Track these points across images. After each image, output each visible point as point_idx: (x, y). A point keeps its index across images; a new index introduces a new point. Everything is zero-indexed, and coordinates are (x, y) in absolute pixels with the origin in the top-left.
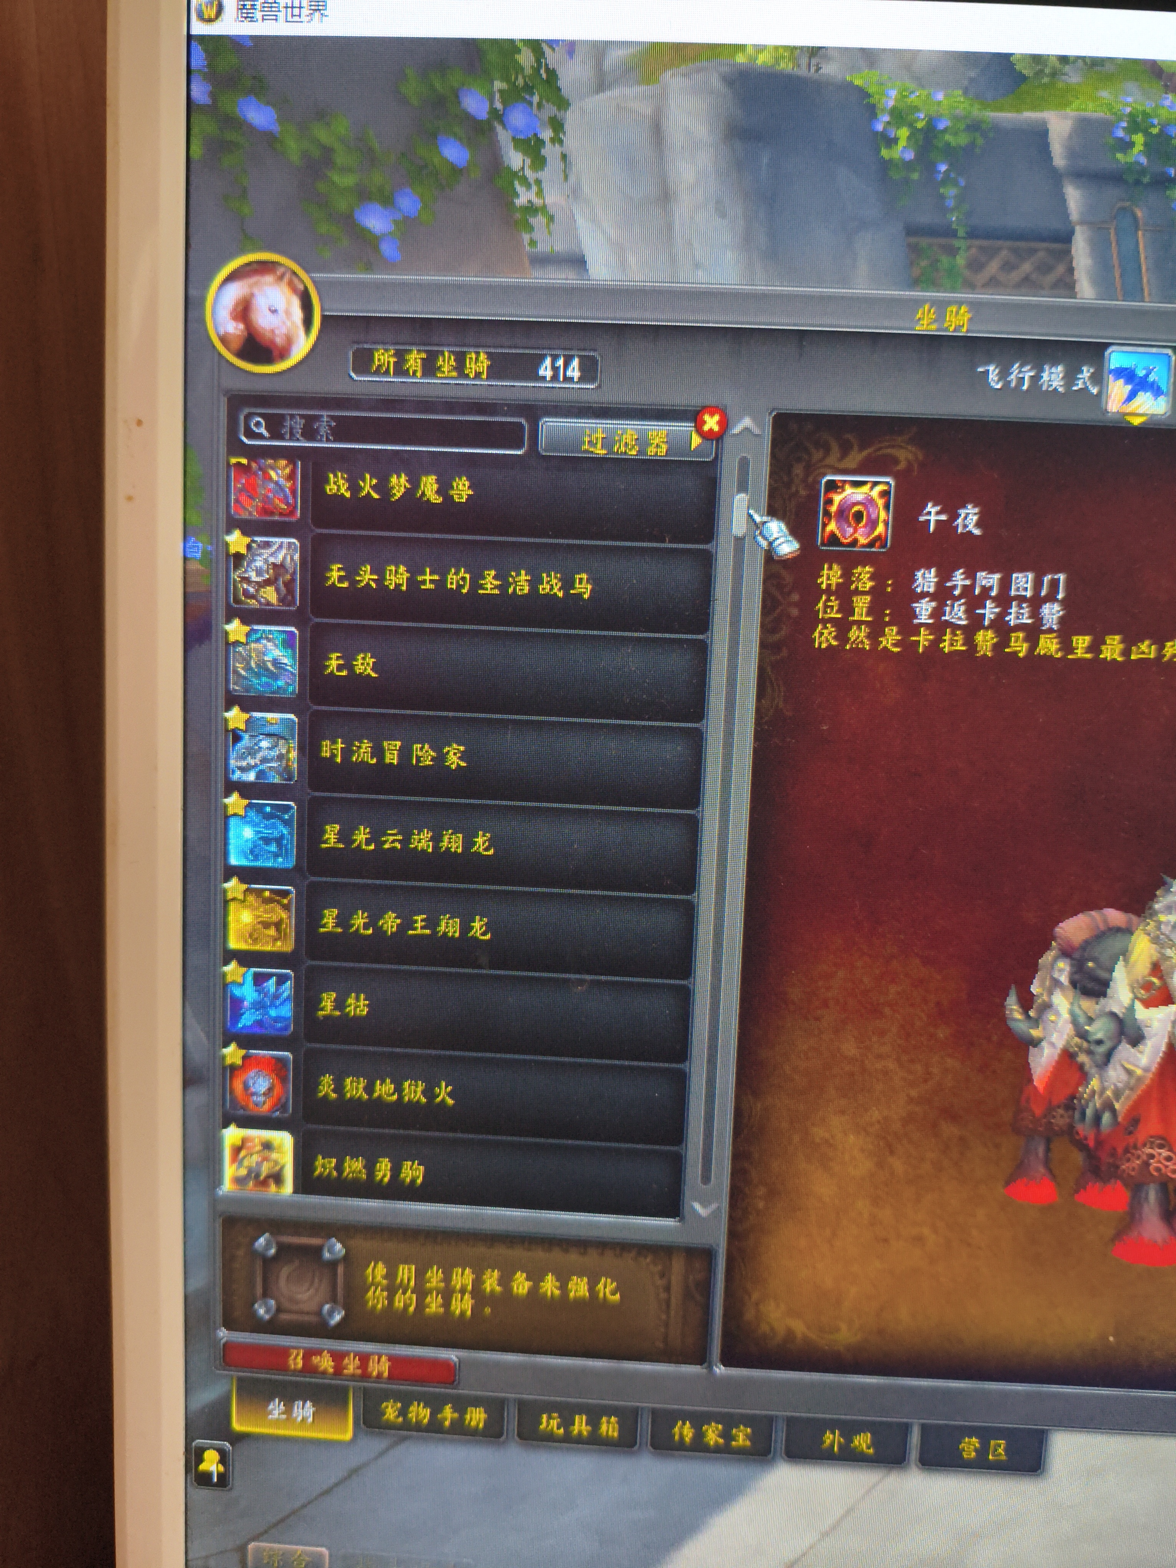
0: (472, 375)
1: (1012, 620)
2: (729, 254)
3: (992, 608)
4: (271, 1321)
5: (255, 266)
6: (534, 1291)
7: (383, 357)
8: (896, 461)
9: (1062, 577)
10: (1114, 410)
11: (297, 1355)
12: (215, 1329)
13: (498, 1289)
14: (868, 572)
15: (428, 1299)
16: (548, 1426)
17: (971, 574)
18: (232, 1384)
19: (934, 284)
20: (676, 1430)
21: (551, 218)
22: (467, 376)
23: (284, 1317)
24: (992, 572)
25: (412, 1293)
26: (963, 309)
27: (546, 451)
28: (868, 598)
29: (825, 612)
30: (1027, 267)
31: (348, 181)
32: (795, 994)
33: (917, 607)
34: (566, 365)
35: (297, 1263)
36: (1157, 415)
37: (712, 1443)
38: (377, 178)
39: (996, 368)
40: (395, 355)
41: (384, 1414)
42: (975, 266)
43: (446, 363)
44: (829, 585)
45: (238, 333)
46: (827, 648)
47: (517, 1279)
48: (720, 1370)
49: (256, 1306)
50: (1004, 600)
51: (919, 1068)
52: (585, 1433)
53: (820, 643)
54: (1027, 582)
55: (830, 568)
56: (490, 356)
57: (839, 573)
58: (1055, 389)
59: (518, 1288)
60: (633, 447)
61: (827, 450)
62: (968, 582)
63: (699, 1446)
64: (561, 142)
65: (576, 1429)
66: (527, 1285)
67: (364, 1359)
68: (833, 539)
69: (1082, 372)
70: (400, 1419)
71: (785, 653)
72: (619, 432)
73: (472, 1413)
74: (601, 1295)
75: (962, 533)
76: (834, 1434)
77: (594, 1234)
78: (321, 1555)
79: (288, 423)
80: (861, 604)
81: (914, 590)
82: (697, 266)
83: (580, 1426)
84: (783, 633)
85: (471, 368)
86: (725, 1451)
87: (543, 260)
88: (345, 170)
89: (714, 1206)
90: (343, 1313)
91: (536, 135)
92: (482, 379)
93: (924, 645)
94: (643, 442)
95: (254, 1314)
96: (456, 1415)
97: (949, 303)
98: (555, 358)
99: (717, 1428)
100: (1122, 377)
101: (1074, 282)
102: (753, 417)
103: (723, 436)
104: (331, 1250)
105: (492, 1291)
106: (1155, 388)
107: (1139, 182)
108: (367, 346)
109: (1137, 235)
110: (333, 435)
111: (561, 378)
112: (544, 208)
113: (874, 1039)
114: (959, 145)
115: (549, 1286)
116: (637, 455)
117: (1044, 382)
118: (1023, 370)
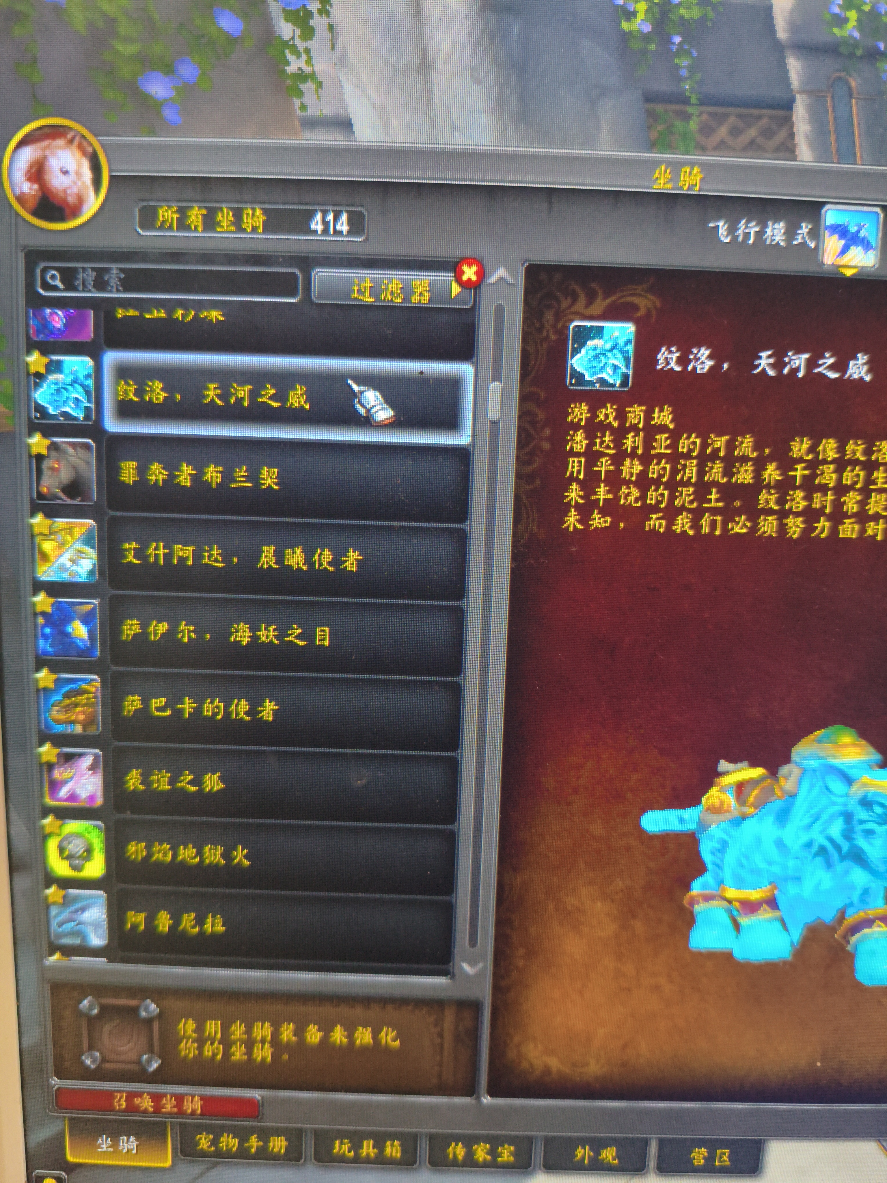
0: (249, 230)
2: (484, 119)
4: (98, 1068)
5: (46, 130)
6: (325, 1040)
7: (167, 213)
8: (636, 308)
10: (830, 263)
11: (121, 1097)
12: (48, 1079)
13: (294, 1039)
15: (233, 1049)
16: (340, 1150)
18: (65, 1123)
19: (670, 147)
20: (451, 1149)
21: (320, 85)
22: (244, 231)
23: (107, 1066)
25: (219, 1043)
26: (696, 170)
27: (318, 298)
30: (752, 132)
31: (129, 50)
32: (549, 781)
34: (336, 219)
35: (117, 1021)
36: (867, 267)
37: (481, 1159)
38: (158, 48)
39: (725, 223)
40: (177, 212)
41: (198, 1144)
42: (706, 130)
43: (225, 218)
45: (33, 193)
47: (310, 1031)
48: (487, 1100)
49: (83, 1057)
52: (372, 1155)
56: (265, 211)
57: (588, 409)
58: (778, 243)
59: (311, 1038)
60: (398, 295)
61: (575, 298)
63: (470, 1163)
64: (328, 14)
65: (364, 1152)
66: (319, 1035)
67: (180, 1099)
68: (581, 379)
69: (801, 228)
70: (213, 1149)
71: (538, 482)
72: (386, 281)
73: (274, 1141)
74: (383, 1041)
76: (585, 1148)
79: (80, 276)
82: (454, 128)
83: (368, 1149)
84: (536, 465)
85: (247, 223)
86: (492, 1165)
87: (312, 123)
88: (128, 40)
89: (480, 965)
90: (160, 1061)
91: (304, 6)
92: (258, 233)
94: (407, 291)
95: (81, 1064)
96: (261, 1143)
97: (684, 164)
98: (325, 213)
99: (485, 1148)
100: (836, 233)
101: (795, 146)
102: (507, 268)
103: (480, 285)
104: (146, 1009)
105: (289, 1041)
106: (866, 243)
107: (852, 55)
108: (152, 204)
109: (850, 102)
110: (122, 286)
111: (332, 232)
112: (312, 76)
113: (618, 820)
114: (692, 19)
115: (338, 1035)
116: (402, 303)
117: (768, 236)
118: (749, 225)
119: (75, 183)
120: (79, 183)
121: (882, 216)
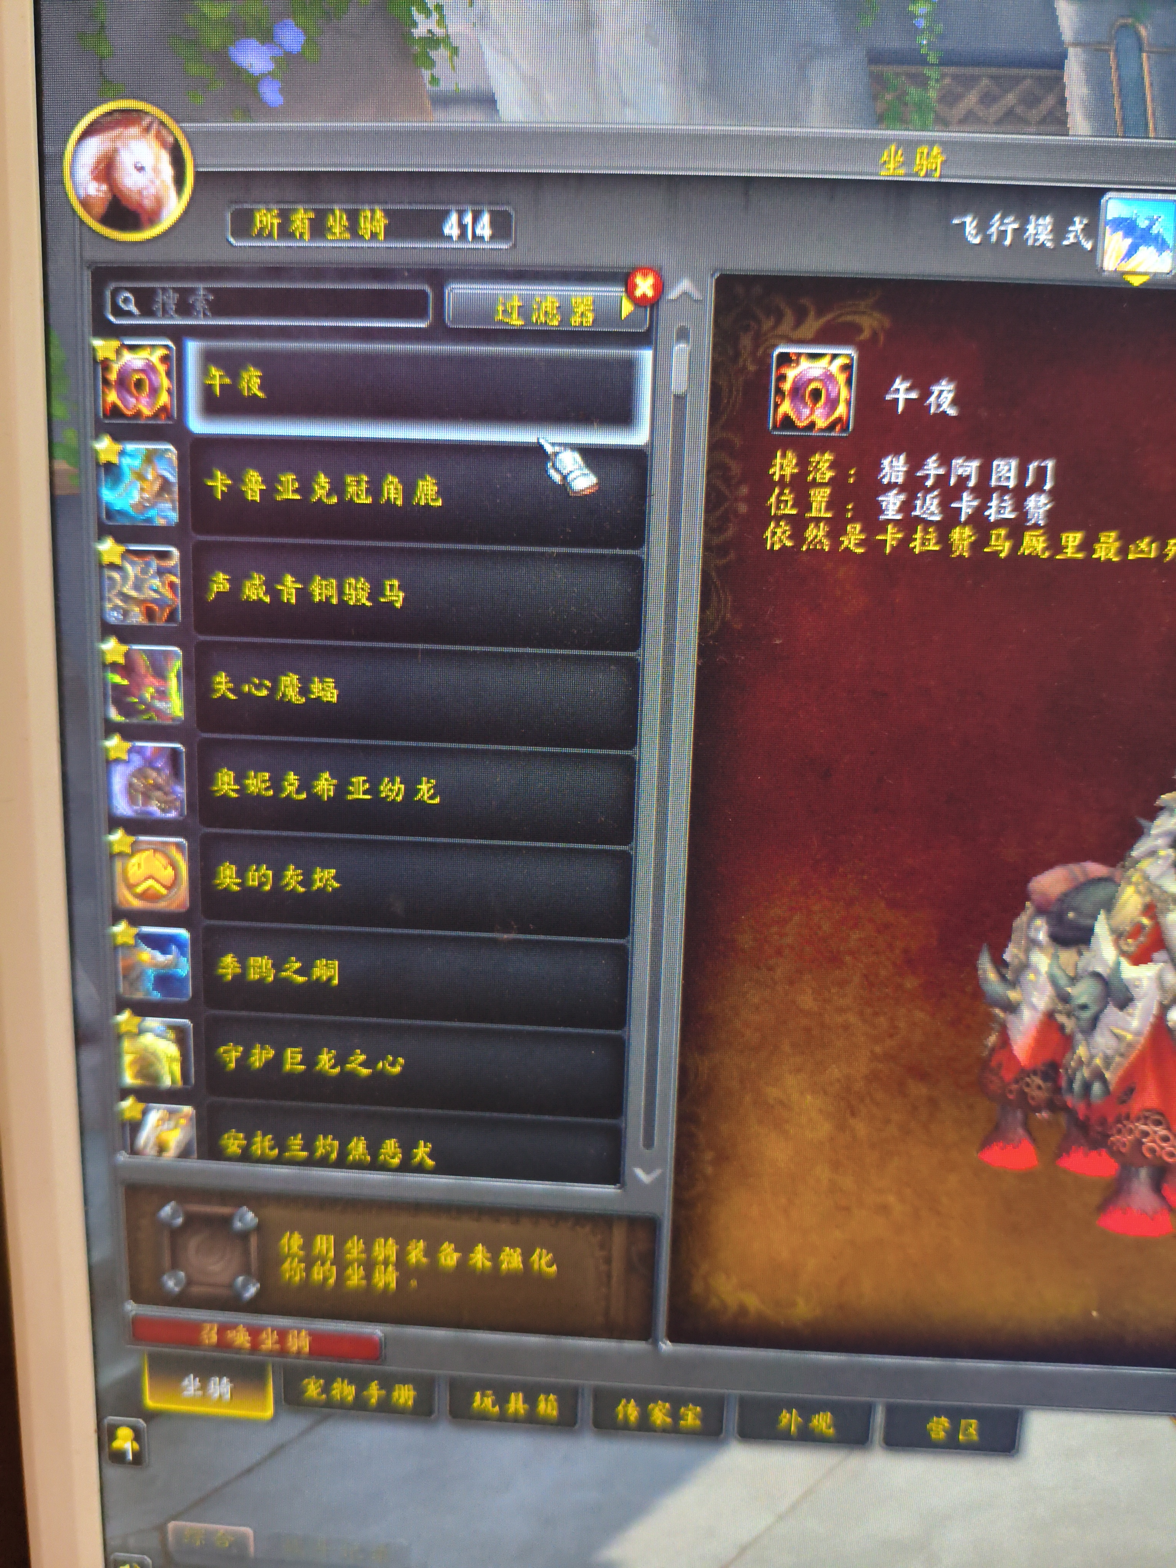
0: (367, 237)
1: (992, 514)
2: (662, 90)
3: (970, 501)
4: (182, 1293)
5: (117, 116)
6: (463, 1263)
7: (266, 218)
8: (859, 329)
9: (1050, 464)
10: (1112, 268)
11: (211, 1329)
12: (122, 1303)
13: (424, 1260)
14: (827, 461)
15: (349, 1271)
16: (481, 1404)
17: (945, 461)
18: (143, 1359)
19: (903, 121)
20: (620, 1408)
21: (455, 51)
22: (361, 238)
23: (195, 1290)
24: (969, 457)
25: (332, 1264)
26: (936, 150)
27: (453, 322)
28: (827, 491)
29: (778, 508)
30: (1011, 98)
31: (218, 12)
32: (746, 940)
33: (883, 501)
34: (475, 220)
35: (205, 1235)
36: (1162, 274)
37: (658, 1422)
38: (254, 9)
39: (974, 219)
40: (278, 216)
41: (305, 1391)
42: (949, 98)
43: (337, 222)
44: (782, 477)
45: (101, 195)
46: (780, 549)
47: (444, 1251)
48: (666, 1346)
49: (165, 1277)
50: (983, 491)
51: (882, 1021)
52: (522, 1411)
53: (772, 545)
54: (1009, 470)
55: (784, 456)
56: (387, 213)
57: (794, 461)
58: (1043, 244)
59: (445, 1260)
60: (554, 315)
61: (780, 317)
62: (941, 471)
63: (645, 1426)
65: (512, 1407)
66: (456, 1256)
67: (282, 1335)
68: (787, 422)
69: (1073, 223)
70: (324, 1396)
71: (732, 555)
72: (538, 299)
73: (400, 1389)
74: (536, 1266)
75: (935, 414)
77: (526, 1202)
78: (244, 1537)
79: (159, 299)
80: (820, 498)
81: (880, 481)
82: (624, 103)
83: (516, 1404)
84: (730, 533)
85: (365, 228)
86: (673, 1431)
87: (447, 101)
89: (657, 1172)
90: (258, 1285)
92: (378, 241)
93: (892, 546)
94: (565, 310)
95: (161, 1286)
96: (383, 1392)
97: (919, 143)
98: (461, 214)
99: (664, 1407)
100: (1121, 229)
101: (1066, 115)
102: (692, 279)
103: (658, 302)
104: (242, 1219)
105: (418, 1263)
106: (1160, 241)
108: (247, 206)
109: (1140, 58)
110: (211, 310)
111: (470, 238)
112: (446, 40)
113: (833, 990)
115: (480, 1257)
116: (559, 326)
117: (1030, 235)
118: (1006, 221)
119: (152, 182)
120: (158, 182)
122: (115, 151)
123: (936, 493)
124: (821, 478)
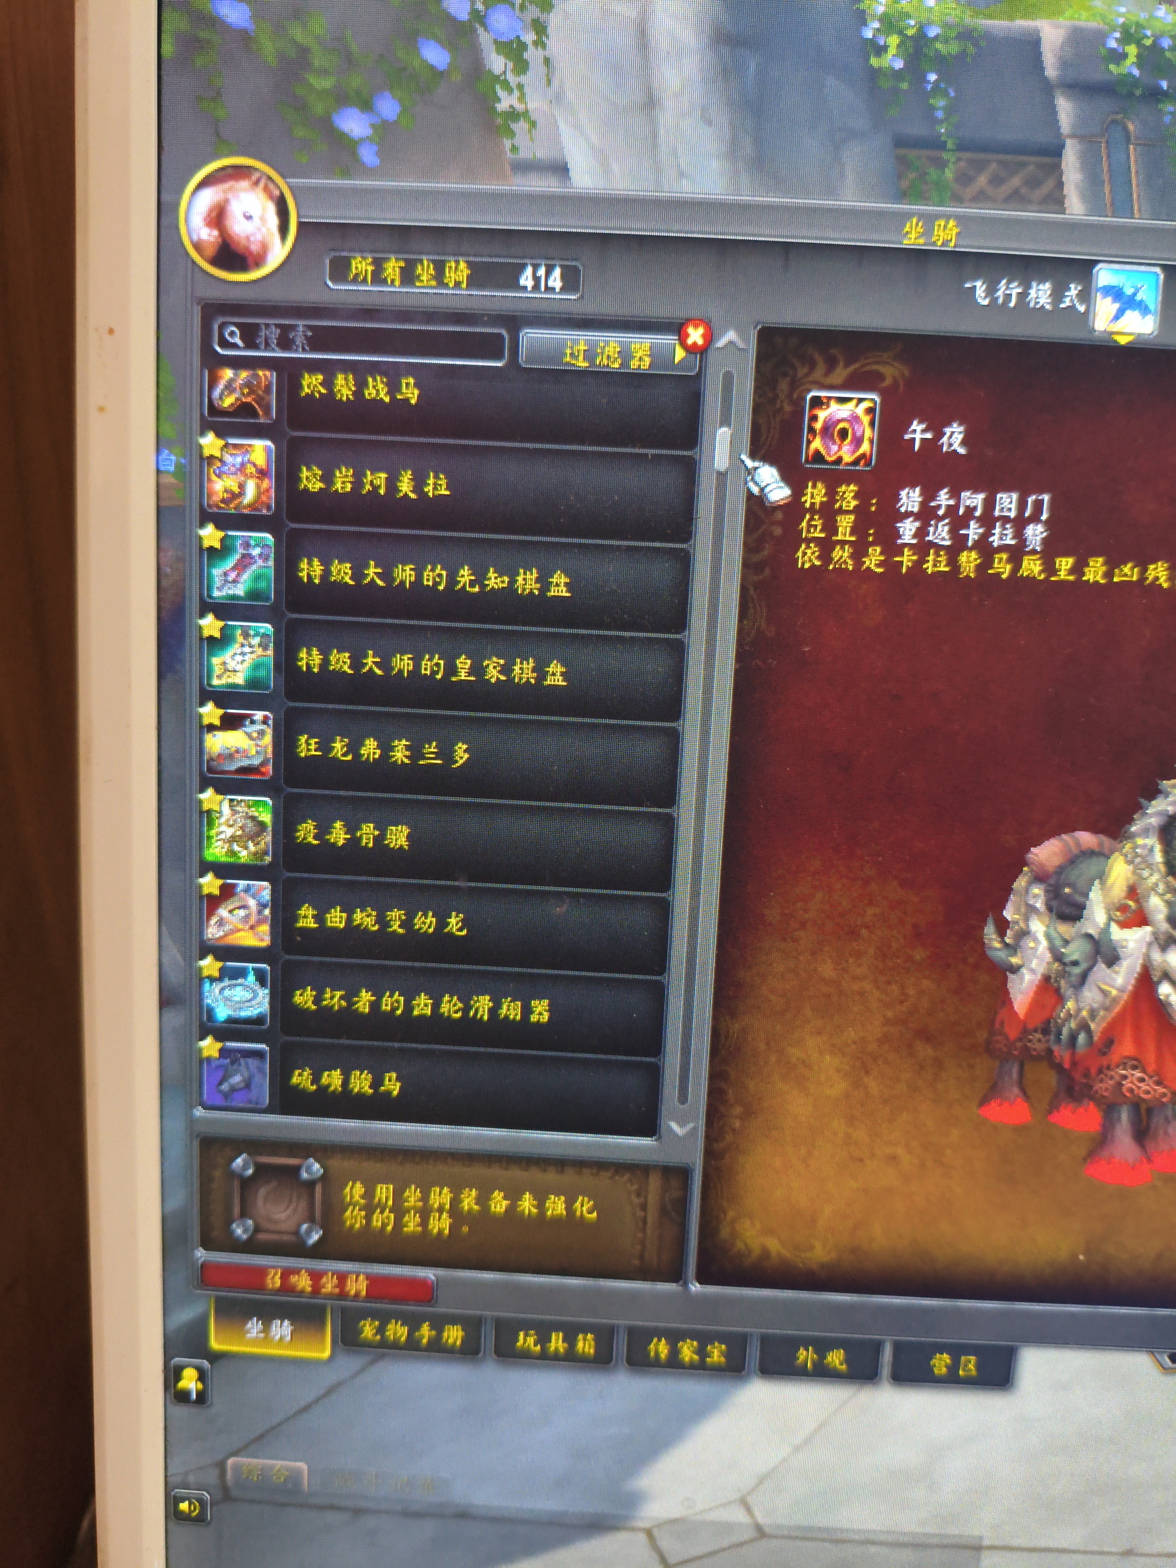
0: (451, 285)
1: (995, 541)
2: (715, 164)
3: (976, 529)
4: (249, 1241)
5: (230, 171)
6: (511, 1210)
7: (361, 265)
8: (881, 377)
9: (1046, 498)
10: (1102, 329)
11: (275, 1274)
12: (193, 1250)
13: (476, 1207)
14: (852, 491)
15: (406, 1219)
16: (524, 1343)
17: (955, 494)
18: (210, 1303)
19: (922, 197)
20: (652, 1346)
21: (533, 124)
22: (446, 286)
23: (262, 1236)
24: (976, 491)
25: (390, 1212)
26: (951, 223)
27: (526, 362)
28: (852, 517)
29: (808, 531)
30: (1016, 181)
31: (325, 83)
32: (773, 914)
33: (900, 527)
34: (548, 273)
35: (274, 1184)
36: (1144, 334)
37: (687, 1359)
38: (356, 81)
39: (983, 283)
40: (373, 263)
41: (361, 1332)
42: (964, 179)
43: (425, 272)
44: (813, 504)
45: (212, 239)
46: (810, 567)
47: (494, 1199)
48: (695, 1287)
49: (234, 1226)
50: (988, 520)
51: (894, 988)
52: (561, 1350)
53: (803, 564)
54: (1011, 503)
55: (814, 487)
56: (470, 264)
57: (823, 491)
58: (1043, 307)
59: (495, 1207)
60: (615, 359)
61: (813, 365)
62: (952, 502)
63: (674, 1363)
64: (544, 46)
65: (552, 1346)
66: (505, 1203)
67: (342, 1278)
68: (818, 457)
69: (1069, 289)
70: (378, 1337)
71: (767, 572)
72: (602, 344)
73: (449, 1330)
74: (578, 1213)
75: (947, 452)
76: (807, 1350)
77: (571, 1153)
78: (299, 1472)
79: (263, 334)
80: (845, 523)
81: (898, 510)
82: (682, 174)
83: (557, 1343)
84: (766, 553)
85: (450, 277)
86: (701, 1367)
87: (524, 167)
88: (323, 72)
90: (321, 1232)
91: (518, 37)
92: (461, 289)
93: (907, 566)
94: (626, 355)
95: (231, 1234)
96: (434, 1333)
97: (937, 216)
98: (536, 267)
99: (692, 1345)
100: (1110, 295)
101: (1064, 197)
102: (738, 330)
103: (706, 350)
104: (309, 1169)
105: (470, 1210)
106: (1143, 307)
107: (1131, 95)
108: (344, 254)
109: (1128, 149)
110: (309, 346)
111: (543, 289)
112: (526, 114)
113: (851, 961)
114: (950, 54)
116: (619, 368)
117: (1032, 299)
118: (1011, 286)
119: (259, 230)
120: (264, 230)
121: (1162, 277)
122: (227, 201)
123: (947, 521)
124: (846, 506)
